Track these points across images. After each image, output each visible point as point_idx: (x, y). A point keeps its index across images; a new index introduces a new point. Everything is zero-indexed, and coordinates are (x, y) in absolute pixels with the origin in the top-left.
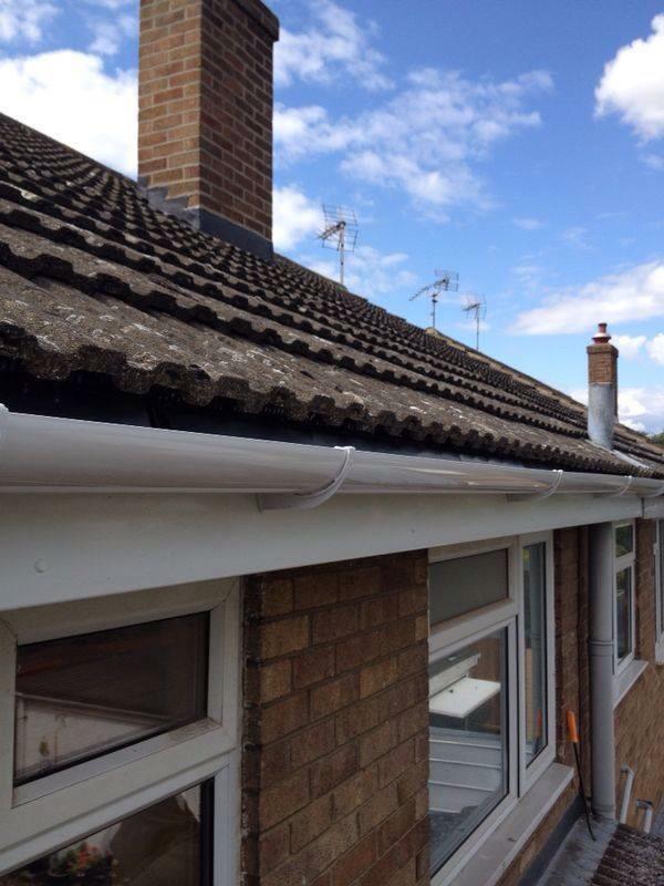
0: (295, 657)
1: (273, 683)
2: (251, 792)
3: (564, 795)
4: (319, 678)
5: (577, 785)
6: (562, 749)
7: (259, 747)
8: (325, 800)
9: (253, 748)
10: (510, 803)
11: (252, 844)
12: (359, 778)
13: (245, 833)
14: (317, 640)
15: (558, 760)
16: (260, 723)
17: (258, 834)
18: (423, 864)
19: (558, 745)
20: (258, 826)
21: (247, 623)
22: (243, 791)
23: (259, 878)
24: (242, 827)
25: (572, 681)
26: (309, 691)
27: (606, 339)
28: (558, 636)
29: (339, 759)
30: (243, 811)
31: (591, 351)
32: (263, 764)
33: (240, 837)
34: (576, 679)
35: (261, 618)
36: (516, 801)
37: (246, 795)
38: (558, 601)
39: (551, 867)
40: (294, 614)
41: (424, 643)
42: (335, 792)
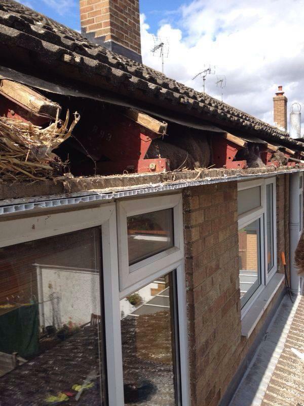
0: (201, 225)
1: (195, 234)
2: (189, 273)
3: (281, 285)
4: (207, 234)
5: (284, 282)
6: (280, 267)
7: (192, 258)
8: (210, 279)
9: (189, 258)
10: (262, 288)
11: (191, 292)
12: (219, 271)
13: (188, 289)
14: (206, 219)
15: (278, 272)
16: (191, 249)
17: (193, 288)
18: (239, 306)
19: (278, 266)
20: (193, 285)
21: (184, 213)
22: (186, 274)
23: (194, 305)
24: (186, 286)
25: (282, 241)
26: (204, 238)
27: (282, 94)
28: (277, 222)
29: (213, 264)
30: (186, 281)
31: (275, 100)
32: (193, 264)
33: (186, 290)
34: (284, 240)
35: (190, 210)
36: (264, 287)
37: (187, 276)
38: (278, 208)
39: (277, 313)
40: (200, 209)
41: (237, 223)
42: (213, 276)
